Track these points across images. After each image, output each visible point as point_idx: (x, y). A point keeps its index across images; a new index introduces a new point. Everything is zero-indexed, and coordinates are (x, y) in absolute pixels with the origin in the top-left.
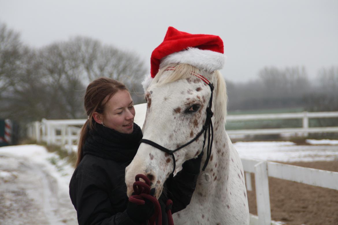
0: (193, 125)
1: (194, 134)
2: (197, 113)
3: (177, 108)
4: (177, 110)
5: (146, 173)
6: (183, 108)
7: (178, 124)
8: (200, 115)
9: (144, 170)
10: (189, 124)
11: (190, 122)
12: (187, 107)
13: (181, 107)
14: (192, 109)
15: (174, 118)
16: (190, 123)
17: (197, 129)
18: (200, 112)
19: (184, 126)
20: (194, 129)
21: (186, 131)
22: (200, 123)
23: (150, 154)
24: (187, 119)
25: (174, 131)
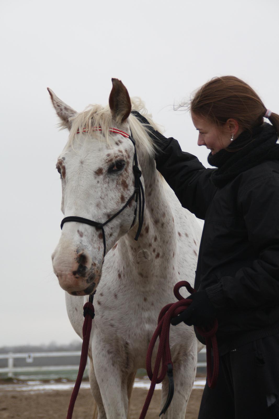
0: (121, 188)
1: (126, 199)
2: (123, 172)
3: (98, 169)
4: (99, 172)
5: (77, 253)
6: (105, 168)
7: (104, 189)
8: (127, 174)
9: (75, 251)
10: (116, 186)
11: (117, 183)
12: (109, 164)
13: (102, 167)
14: (115, 168)
15: (97, 182)
16: (118, 186)
17: (128, 192)
18: (126, 170)
19: (111, 190)
20: (124, 192)
21: (115, 196)
22: (130, 185)
23: (78, 231)
24: (113, 180)
25: (101, 197)
